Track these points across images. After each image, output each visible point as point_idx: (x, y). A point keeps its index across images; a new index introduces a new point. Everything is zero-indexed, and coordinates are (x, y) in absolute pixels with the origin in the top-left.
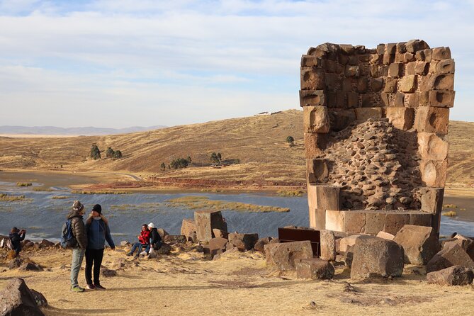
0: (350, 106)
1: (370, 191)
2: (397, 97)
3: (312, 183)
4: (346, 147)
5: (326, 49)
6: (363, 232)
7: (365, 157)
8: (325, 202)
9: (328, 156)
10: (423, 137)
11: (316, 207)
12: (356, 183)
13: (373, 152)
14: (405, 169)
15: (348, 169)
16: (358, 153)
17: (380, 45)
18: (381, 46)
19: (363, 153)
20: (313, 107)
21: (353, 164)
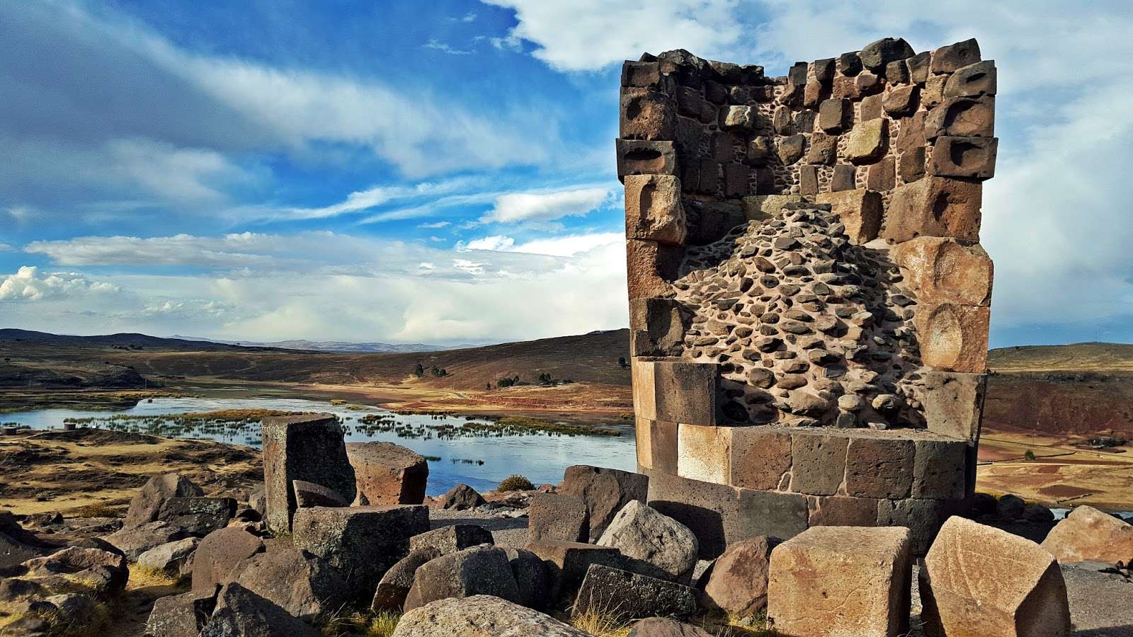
0: (730, 193)
1: (792, 377)
2: (838, 172)
3: (644, 354)
4: (724, 275)
5: (678, 60)
6: (785, 487)
7: (774, 293)
8: (676, 401)
9: (683, 297)
10: (921, 249)
11: (653, 416)
12: (753, 357)
13: (797, 281)
14: (879, 326)
15: (734, 322)
16: (757, 283)
17: (797, 64)
18: (799, 68)
19: (771, 283)
20: (649, 177)
21: (746, 309)
